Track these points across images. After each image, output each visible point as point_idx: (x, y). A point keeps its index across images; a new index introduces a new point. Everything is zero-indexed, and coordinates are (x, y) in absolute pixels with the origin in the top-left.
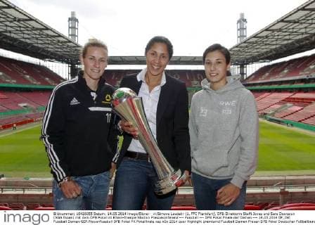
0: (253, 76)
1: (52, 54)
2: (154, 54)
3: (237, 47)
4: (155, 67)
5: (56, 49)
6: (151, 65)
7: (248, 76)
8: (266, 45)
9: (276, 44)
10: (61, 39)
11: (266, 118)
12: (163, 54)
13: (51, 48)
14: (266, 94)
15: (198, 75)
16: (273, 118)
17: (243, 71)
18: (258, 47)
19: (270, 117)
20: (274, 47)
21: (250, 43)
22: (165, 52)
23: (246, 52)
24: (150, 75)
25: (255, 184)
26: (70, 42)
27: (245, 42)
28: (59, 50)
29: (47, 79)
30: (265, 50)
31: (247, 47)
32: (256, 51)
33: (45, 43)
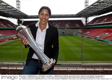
0: (91, 22)
1: (11, 15)
2: (43, 14)
3: (84, 10)
4: (44, 20)
5: (12, 13)
6: (41, 19)
7: (89, 22)
8: (97, 9)
9: (101, 8)
10: (14, 9)
11: (96, 39)
12: (46, 14)
13: (10, 13)
14: (97, 29)
15: (68, 22)
16: (100, 39)
17: (87, 20)
18: (93, 10)
19: (98, 39)
20: (100, 9)
21: (90, 8)
22: (48, 13)
23: (88, 12)
24: (41, 24)
25: (91, 66)
26: (17, 10)
27: (88, 8)
28: (13, 13)
29: (9, 25)
30: (96, 11)
31: (88, 10)
32: (92, 11)
33: (8, 11)
